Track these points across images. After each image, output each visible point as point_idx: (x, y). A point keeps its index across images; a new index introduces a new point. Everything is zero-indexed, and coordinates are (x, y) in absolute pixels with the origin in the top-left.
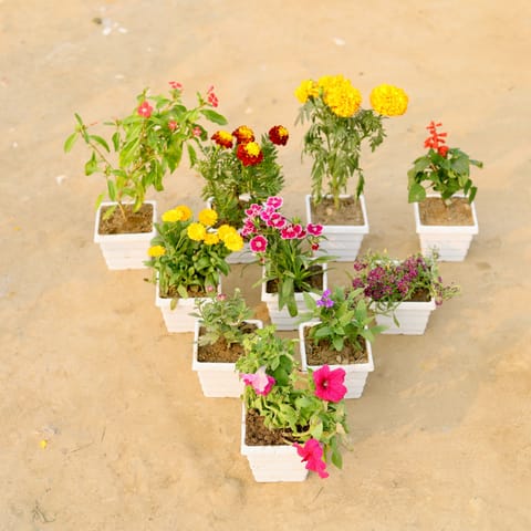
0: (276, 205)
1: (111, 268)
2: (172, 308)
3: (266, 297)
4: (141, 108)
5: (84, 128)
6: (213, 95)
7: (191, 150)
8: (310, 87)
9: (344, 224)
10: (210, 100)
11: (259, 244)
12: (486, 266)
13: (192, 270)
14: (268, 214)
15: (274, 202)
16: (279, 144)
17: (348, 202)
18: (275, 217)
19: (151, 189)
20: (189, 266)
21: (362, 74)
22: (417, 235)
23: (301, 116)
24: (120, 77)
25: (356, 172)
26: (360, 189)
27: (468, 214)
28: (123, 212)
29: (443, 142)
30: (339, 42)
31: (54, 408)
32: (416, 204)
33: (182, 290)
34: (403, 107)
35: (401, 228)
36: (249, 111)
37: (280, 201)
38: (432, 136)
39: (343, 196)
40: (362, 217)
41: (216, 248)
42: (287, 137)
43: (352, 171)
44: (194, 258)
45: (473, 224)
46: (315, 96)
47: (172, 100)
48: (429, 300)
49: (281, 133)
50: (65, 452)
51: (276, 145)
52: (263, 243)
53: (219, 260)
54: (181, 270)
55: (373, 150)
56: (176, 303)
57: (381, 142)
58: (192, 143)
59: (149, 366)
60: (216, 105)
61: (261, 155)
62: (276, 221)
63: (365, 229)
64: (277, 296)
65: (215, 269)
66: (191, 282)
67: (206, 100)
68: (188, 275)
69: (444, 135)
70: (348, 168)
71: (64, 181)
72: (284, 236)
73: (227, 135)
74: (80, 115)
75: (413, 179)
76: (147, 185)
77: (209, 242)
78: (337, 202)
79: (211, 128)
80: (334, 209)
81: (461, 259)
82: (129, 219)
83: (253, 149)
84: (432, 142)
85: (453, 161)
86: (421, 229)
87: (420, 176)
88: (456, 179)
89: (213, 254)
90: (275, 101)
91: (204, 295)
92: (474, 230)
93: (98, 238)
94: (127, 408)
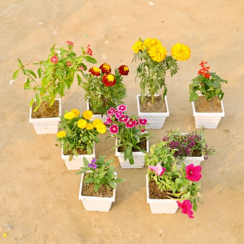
0: (123, 110)
1: (38, 133)
2: (70, 160)
3: (118, 154)
4: (52, 58)
5: (23, 67)
6: (90, 49)
7: (78, 77)
8: (140, 45)
9: (157, 112)
10: (88, 52)
11: (114, 129)
12: (227, 131)
13: (80, 141)
14: (119, 114)
15: (122, 108)
16: (124, 75)
17: (158, 99)
18: (123, 117)
19: (58, 95)
20: (79, 139)
21: (163, 22)
22: (194, 117)
23: (135, 58)
24: (40, 23)
25: (163, 86)
26: (165, 94)
27: (219, 106)
28: (44, 106)
29: (208, 71)
30: (151, 4)
31: (11, 214)
32: (193, 102)
33: (75, 151)
34: (188, 56)
35: (184, 110)
36: (106, 42)
37: (125, 107)
38: (202, 68)
39: (156, 95)
40: (165, 108)
41: (92, 131)
42: (128, 71)
43: (161, 87)
44: (81, 135)
45: (222, 112)
46: (143, 50)
47: (68, 50)
48: (200, 156)
49: (125, 69)
50: (16, 239)
51: (122, 76)
52: (117, 129)
53: (94, 136)
54: (75, 142)
55: (172, 76)
56: (72, 157)
57: (176, 72)
58: (79, 73)
59: (58, 190)
60: (91, 54)
61: (115, 81)
62: (123, 119)
63: (167, 114)
64: (123, 153)
65: (92, 141)
66: (79, 147)
67: (86, 52)
68: (78, 143)
69: (209, 68)
70: (159, 85)
71: (13, 83)
72: (128, 126)
73: (97, 69)
74: (21, 60)
75: (192, 90)
76: (56, 93)
77: (88, 129)
78: (153, 99)
79: (89, 65)
80: (151, 103)
81: (215, 128)
82: (47, 109)
83: (110, 78)
84: (202, 71)
85: (212, 81)
86: (195, 114)
87: (196, 88)
88: (214, 90)
89: (90, 134)
90: (119, 37)
91: (86, 153)
92: (223, 114)
93: (31, 120)
94: (47, 213)
